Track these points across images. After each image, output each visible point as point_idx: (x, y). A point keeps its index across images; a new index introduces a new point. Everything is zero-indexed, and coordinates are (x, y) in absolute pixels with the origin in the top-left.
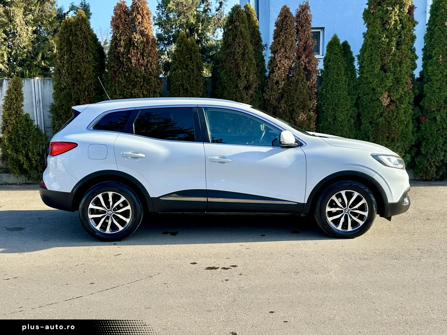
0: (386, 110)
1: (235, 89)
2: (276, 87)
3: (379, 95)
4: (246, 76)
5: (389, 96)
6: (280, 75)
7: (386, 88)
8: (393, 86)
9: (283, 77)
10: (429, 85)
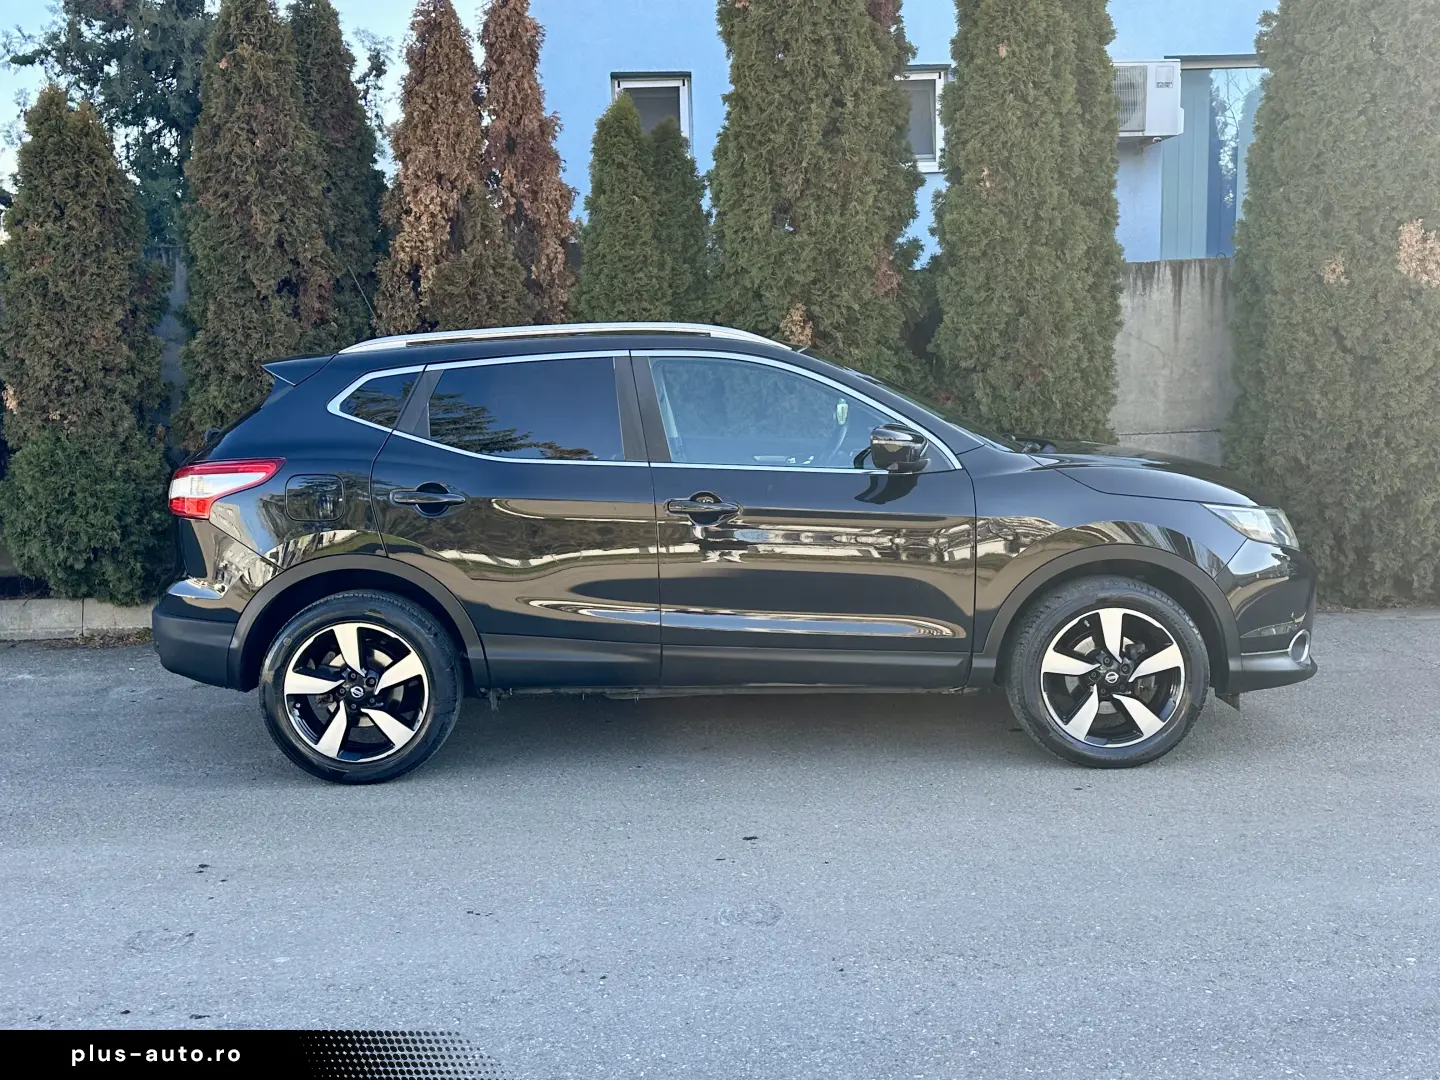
1: (240, 294)
3: (777, 314)
4: (280, 243)
5: (809, 317)
8: (819, 281)
9: (430, 252)
10: (952, 279)
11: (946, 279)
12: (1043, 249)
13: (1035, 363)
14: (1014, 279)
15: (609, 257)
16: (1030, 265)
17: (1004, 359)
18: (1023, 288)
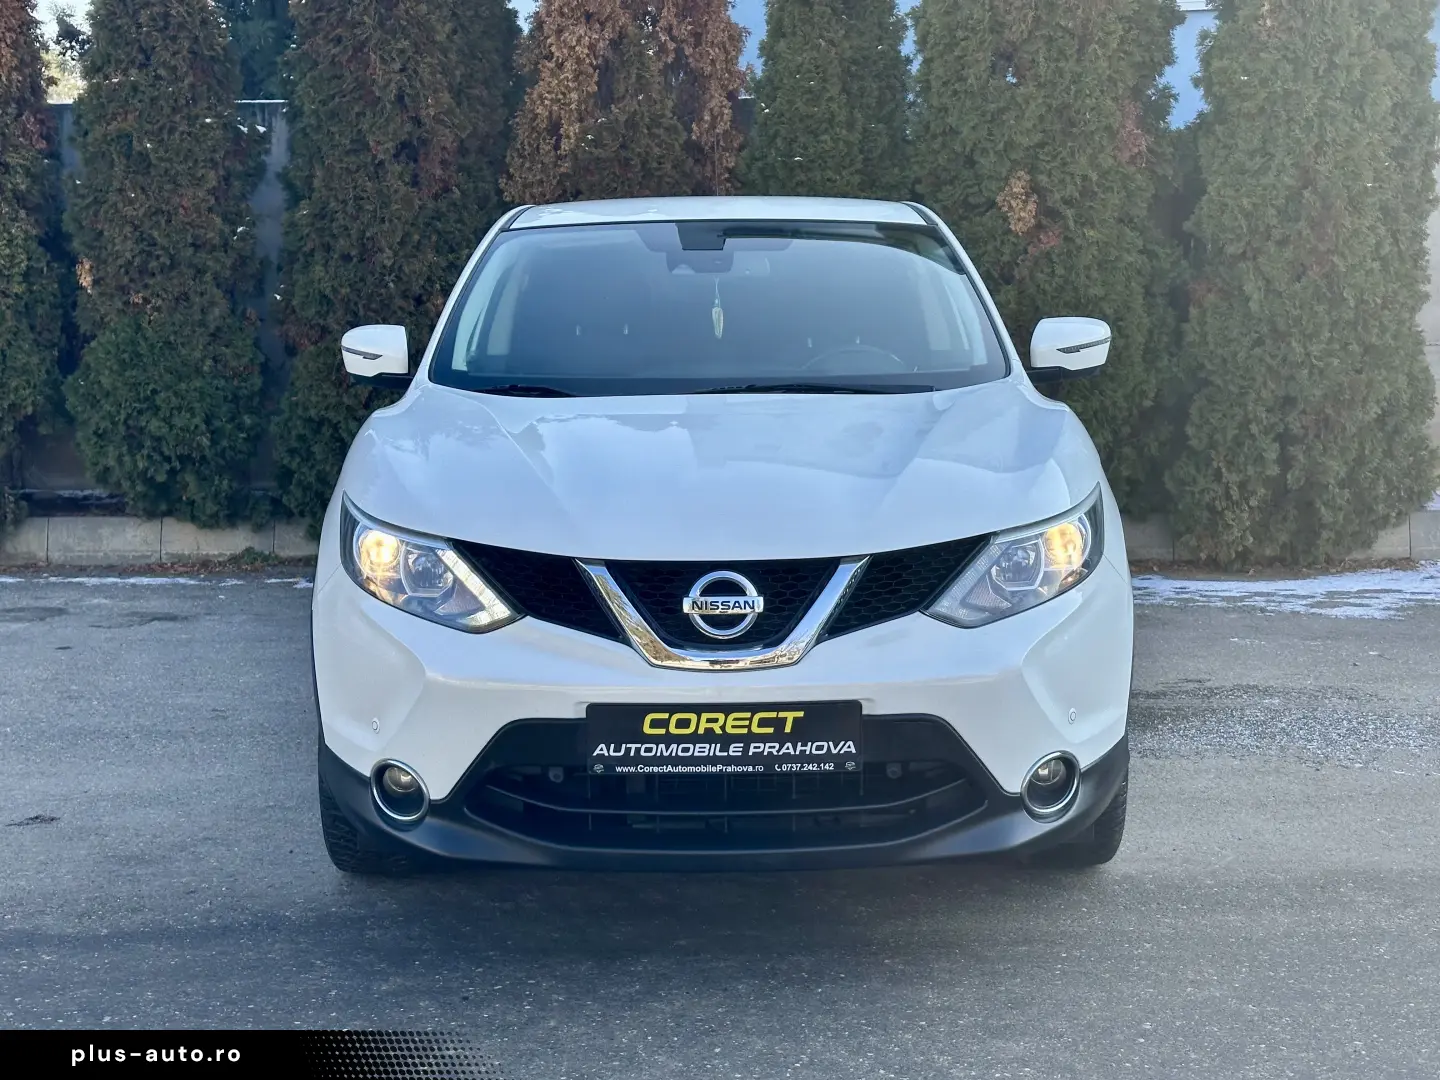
0: (1026, 252)
1: (353, 158)
2: (548, 148)
3: (994, 186)
4: (400, 98)
5: (1034, 189)
6: (561, 96)
7: (1013, 156)
8: (1047, 144)
9: (573, 106)
10: (1219, 141)
11: (1212, 142)
12: (1338, 105)
13: (1322, 248)
14: (1298, 141)
15: (788, 115)
16: (1321, 124)
17: (1283, 243)
18: (1309, 155)
